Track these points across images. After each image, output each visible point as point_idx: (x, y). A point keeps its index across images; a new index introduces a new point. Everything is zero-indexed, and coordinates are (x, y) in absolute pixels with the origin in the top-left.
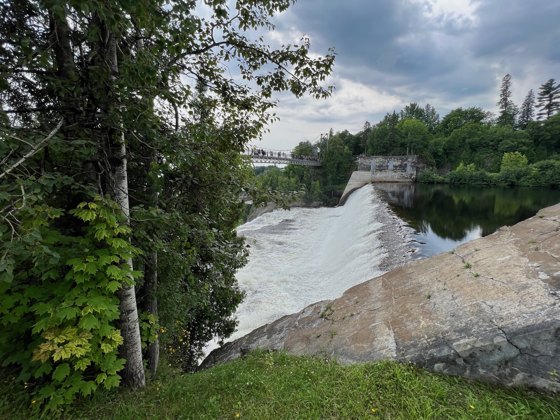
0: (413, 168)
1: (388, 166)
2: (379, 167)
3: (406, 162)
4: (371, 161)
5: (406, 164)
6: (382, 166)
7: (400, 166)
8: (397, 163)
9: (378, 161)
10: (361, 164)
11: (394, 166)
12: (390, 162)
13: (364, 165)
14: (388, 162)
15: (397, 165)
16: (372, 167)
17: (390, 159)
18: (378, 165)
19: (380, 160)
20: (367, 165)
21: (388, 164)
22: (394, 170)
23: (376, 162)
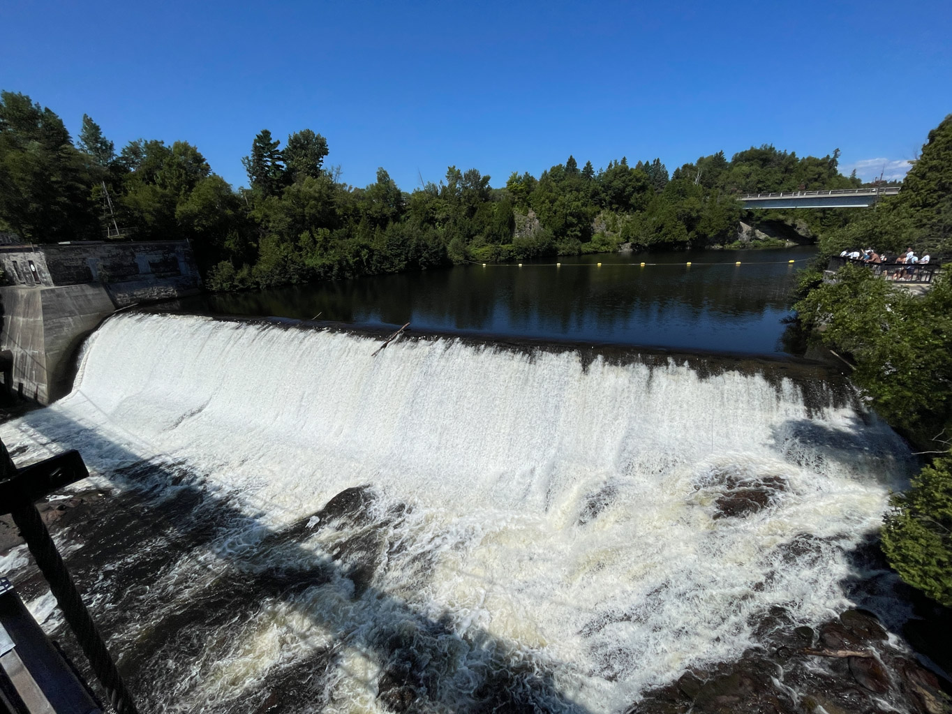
1: (135, 266)
2: (112, 268)
3: (173, 254)
5: (174, 258)
6: (121, 265)
7: (165, 263)
8: (156, 257)
9: (105, 254)
11: (152, 265)
12: (137, 255)
13: (68, 268)
14: (133, 255)
15: (156, 261)
16: (92, 269)
17: (134, 247)
18: (108, 264)
19: (110, 251)
20: (77, 267)
21: (136, 261)
22: (153, 273)
23: (102, 258)
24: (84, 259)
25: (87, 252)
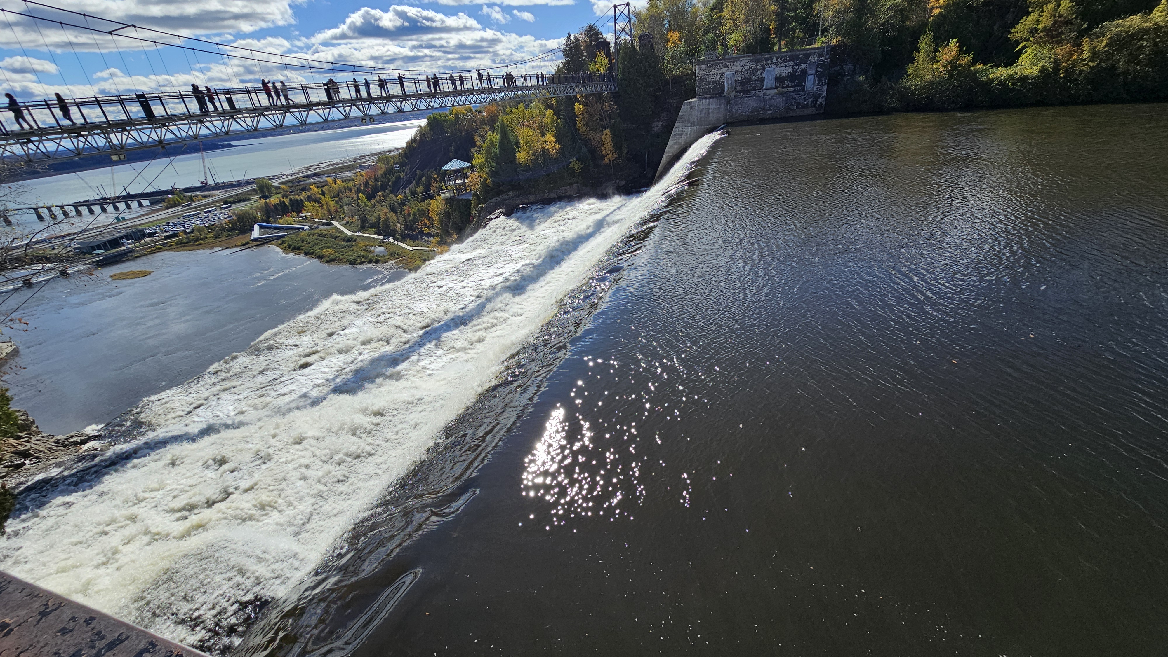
0: (820, 80)
1: (762, 80)
2: (742, 83)
3: (803, 66)
4: (724, 70)
5: (804, 72)
6: (749, 80)
7: (792, 77)
8: (784, 71)
9: (739, 68)
10: (703, 79)
11: (777, 79)
12: (767, 68)
13: (709, 82)
14: (764, 69)
15: (783, 75)
16: (726, 84)
17: (767, 60)
18: (739, 79)
19: (745, 65)
20: (714, 82)
21: (764, 75)
22: (776, 88)
23: (736, 72)
24: (722, 74)
25: (727, 66)
